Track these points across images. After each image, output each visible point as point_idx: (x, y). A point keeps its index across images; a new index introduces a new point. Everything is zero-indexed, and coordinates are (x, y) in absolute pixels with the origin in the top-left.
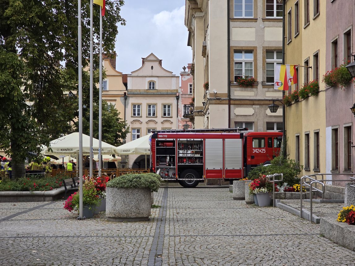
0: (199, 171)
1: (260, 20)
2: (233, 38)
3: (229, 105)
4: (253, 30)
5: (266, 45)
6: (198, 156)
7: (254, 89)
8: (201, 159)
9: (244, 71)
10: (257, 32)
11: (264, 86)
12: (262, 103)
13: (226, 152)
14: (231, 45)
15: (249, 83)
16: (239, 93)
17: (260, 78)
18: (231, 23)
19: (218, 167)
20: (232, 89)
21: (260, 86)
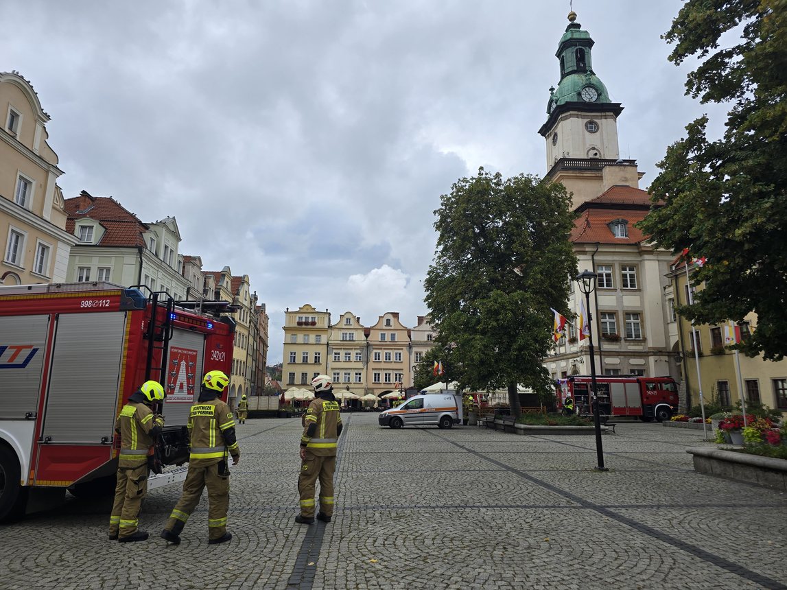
0: (608, 408)
1: (619, 290)
2: (600, 303)
3: (601, 355)
4: (614, 297)
5: (625, 309)
6: (606, 396)
7: (619, 343)
8: (609, 399)
9: (608, 329)
10: (617, 299)
11: (626, 341)
12: (626, 354)
13: (627, 391)
14: (599, 309)
15: (614, 339)
16: (607, 346)
17: (622, 335)
18: (597, 292)
19: (623, 406)
20: (601, 343)
21: (623, 341)
